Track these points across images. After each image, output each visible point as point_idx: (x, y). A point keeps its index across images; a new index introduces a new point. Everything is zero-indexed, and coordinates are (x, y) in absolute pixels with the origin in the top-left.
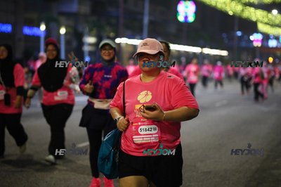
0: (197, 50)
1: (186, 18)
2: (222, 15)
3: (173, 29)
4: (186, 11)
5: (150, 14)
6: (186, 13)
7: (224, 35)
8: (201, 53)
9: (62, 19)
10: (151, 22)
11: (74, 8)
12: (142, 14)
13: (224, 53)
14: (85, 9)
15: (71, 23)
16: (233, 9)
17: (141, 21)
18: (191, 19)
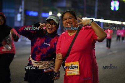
1: (115, 8)
4: (115, 5)
8: (122, 24)
10: (98, 11)
11: (64, 4)
18: (117, 9)
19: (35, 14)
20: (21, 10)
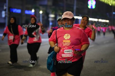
0: (96, 20)
1: (92, 7)
2: (107, 5)
3: (86, 11)
4: (92, 4)
5: (77, 5)
6: (92, 5)
7: (108, 14)
8: (98, 21)
9: (41, 7)
10: (77, 9)
11: (46, 3)
12: (73, 5)
13: (108, 21)
14: (50, 3)
15: (44, 9)
16: (111, 3)
17: (73, 8)
18: (94, 7)
19: (19, 11)
20: (5, 8)
